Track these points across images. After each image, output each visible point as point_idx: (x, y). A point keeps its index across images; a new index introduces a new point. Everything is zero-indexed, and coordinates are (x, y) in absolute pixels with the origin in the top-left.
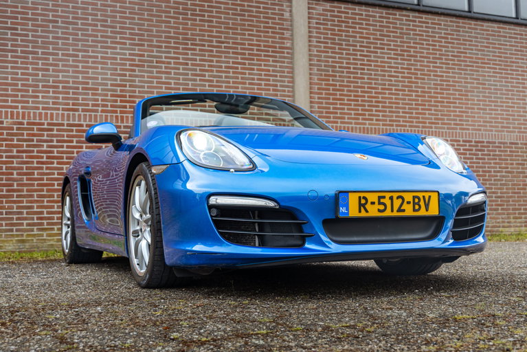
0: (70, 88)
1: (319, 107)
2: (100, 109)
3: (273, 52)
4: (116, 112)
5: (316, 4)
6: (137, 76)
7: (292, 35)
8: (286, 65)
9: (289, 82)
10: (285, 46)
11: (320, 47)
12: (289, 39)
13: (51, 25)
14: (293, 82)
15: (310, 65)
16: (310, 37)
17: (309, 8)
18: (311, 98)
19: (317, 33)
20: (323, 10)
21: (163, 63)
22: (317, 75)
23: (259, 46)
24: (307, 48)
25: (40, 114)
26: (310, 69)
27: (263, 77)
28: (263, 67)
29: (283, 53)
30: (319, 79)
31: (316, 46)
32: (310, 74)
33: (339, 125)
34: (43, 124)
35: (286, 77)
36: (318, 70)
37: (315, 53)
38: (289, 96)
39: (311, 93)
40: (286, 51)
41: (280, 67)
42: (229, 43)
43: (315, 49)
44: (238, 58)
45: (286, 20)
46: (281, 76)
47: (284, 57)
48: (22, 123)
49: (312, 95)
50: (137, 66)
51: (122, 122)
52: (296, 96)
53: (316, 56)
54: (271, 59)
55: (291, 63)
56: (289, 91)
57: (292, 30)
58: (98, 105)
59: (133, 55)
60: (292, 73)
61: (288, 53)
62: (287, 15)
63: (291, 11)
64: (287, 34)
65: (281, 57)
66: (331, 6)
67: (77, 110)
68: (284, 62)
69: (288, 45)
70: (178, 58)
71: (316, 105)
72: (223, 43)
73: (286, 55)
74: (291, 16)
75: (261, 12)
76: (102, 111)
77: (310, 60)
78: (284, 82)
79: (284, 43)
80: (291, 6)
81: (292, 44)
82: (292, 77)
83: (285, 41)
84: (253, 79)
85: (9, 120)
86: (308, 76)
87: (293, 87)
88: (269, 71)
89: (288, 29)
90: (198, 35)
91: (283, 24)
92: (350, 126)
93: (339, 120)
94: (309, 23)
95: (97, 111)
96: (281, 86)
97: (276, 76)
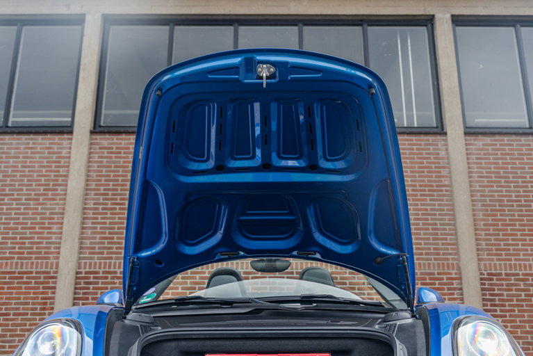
1: (487, 245)
3: (429, 191)
5: (475, 140)
7: (450, 173)
8: (445, 202)
9: (449, 220)
10: (443, 183)
11: (483, 182)
12: (447, 177)
14: (454, 220)
15: (473, 201)
16: (470, 172)
17: (466, 145)
18: (476, 234)
19: (477, 168)
20: (483, 145)
22: (482, 210)
23: (415, 186)
24: (467, 185)
26: (473, 205)
27: (420, 217)
28: (420, 207)
29: (442, 191)
30: (484, 215)
31: (478, 182)
32: (474, 210)
33: (513, 262)
35: (446, 215)
36: (482, 205)
37: (478, 188)
38: (451, 235)
39: (476, 230)
40: (444, 189)
41: (439, 205)
43: (477, 185)
45: (442, 158)
46: (440, 215)
47: (443, 195)
49: (477, 232)
52: (459, 234)
53: (478, 191)
54: (428, 198)
55: (451, 200)
56: (450, 229)
57: (449, 168)
60: (453, 210)
61: (446, 191)
62: (443, 154)
63: (447, 150)
64: (444, 172)
65: (438, 195)
66: (491, 140)
68: (443, 200)
69: (446, 183)
71: (484, 243)
73: (444, 193)
74: (447, 154)
75: (414, 154)
77: (472, 196)
78: (444, 220)
79: (441, 181)
80: (447, 145)
81: (451, 182)
82: (453, 215)
83: (443, 179)
86: (471, 213)
87: (455, 225)
88: (426, 210)
89: (444, 167)
91: (439, 163)
92: (527, 263)
93: (513, 258)
94: (468, 159)
96: (441, 224)
97: (435, 215)
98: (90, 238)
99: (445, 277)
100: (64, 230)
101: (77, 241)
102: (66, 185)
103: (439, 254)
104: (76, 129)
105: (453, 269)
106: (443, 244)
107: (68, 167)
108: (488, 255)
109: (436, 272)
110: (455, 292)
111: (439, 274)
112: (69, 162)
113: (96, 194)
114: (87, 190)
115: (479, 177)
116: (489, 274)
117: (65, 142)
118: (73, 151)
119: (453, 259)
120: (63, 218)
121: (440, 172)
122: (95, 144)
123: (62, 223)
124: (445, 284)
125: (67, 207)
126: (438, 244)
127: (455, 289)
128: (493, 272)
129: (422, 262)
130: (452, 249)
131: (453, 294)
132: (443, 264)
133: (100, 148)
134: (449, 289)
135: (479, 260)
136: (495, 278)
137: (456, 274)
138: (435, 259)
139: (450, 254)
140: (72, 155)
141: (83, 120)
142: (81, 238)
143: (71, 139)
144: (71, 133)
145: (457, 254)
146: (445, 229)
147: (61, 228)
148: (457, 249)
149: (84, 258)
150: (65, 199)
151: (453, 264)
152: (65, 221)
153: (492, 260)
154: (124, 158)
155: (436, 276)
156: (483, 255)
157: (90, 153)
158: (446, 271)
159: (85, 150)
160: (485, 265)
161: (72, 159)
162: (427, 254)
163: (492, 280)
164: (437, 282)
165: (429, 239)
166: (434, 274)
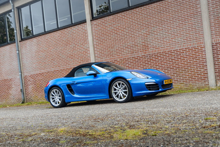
0: (131, 47)
1: (215, 32)
2: (139, 51)
3: (193, 15)
4: (144, 51)
6: (148, 38)
7: (200, 6)
11: (214, 6)
12: (199, 8)
13: (125, 29)
16: (208, 4)
18: (211, 29)
21: (155, 31)
22: (213, 18)
23: (188, 15)
24: (207, 9)
25: (125, 56)
26: (210, 17)
27: (190, 26)
28: (190, 22)
29: (198, 14)
30: (214, 20)
31: (212, 7)
34: (126, 59)
35: (199, 23)
36: (213, 16)
38: (201, 31)
40: (198, 13)
41: (197, 20)
42: (176, 17)
44: (180, 22)
46: (197, 24)
47: (198, 16)
48: (121, 59)
50: (148, 35)
51: (146, 54)
53: (212, 11)
54: (193, 18)
55: (201, 17)
56: (201, 29)
57: (200, 4)
58: (139, 50)
59: (147, 31)
60: (202, 21)
61: (199, 14)
64: (198, 6)
65: (196, 16)
67: (134, 53)
68: (198, 18)
69: (199, 10)
70: (160, 28)
72: (174, 18)
76: (140, 52)
77: (209, 13)
78: (199, 25)
79: (197, 10)
81: (201, 9)
82: (202, 23)
84: (186, 28)
85: (119, 59)
87: (202, 27)
88: (192, 23)
89: (198, 4)
90: (165, 18)
95: (139, 52)
96: (198, 28)
97: (195, 24)
98: (97, 53)
99: (199, 47)
100: (90, 52)
101: (94, 55)
102: (88, 39)
103: (197, 39)
104: (87, 21)
105: (202, 44)
106: (199, 35)
107: (87, 33)
108: (216, 36)
109: (196, 46)
110: (203, 52)
111: (197, 46)
112: (87, 32)
113: (96, 40)
114: (93, 39)
115: (212, 5)
116: (216, 43)
117: (85, 25)
118: (88, 28)
119: (202, 40)
120: (89, 49)
121: (197, 6)
122: (92, 24)
123: (89, 50)
124: (200, 50)
125: (89, 45)
126: (197, 35)
127: (203, 51)
128: (218, 42)
129: (191, 43)
130: (202, 36)
131: (203, 53)
132: (199, 43)
133: (94, 25)
134: (201, 51)
135: (212, 38)
136: (218, 44)
137: (203, 45)
138: (196, 41)
139: (201, 38)
140: (88, 29)
141: (88, 17)
142: (95, 54)
143: (86, 24)
144: (86, 22)
145: (203, 38)
146: (199, 29)
147: (89, 52)
148: (203, 36)
149: (96, 59)
150: (88, 43)
151: (202, 42)
152: (90, 50)
153: (217, 38)
154: (100, 27)
155: (196, 47)
156: (214, 36)
157: (92, 27)
158: (200, 45)
159: (90, 27)
160: (214, 40)
161: (88, 31)
162: (193, 40)
163: (217, 45)
164: (197, 50)
165: (193, 34)
166: (195, 47)
